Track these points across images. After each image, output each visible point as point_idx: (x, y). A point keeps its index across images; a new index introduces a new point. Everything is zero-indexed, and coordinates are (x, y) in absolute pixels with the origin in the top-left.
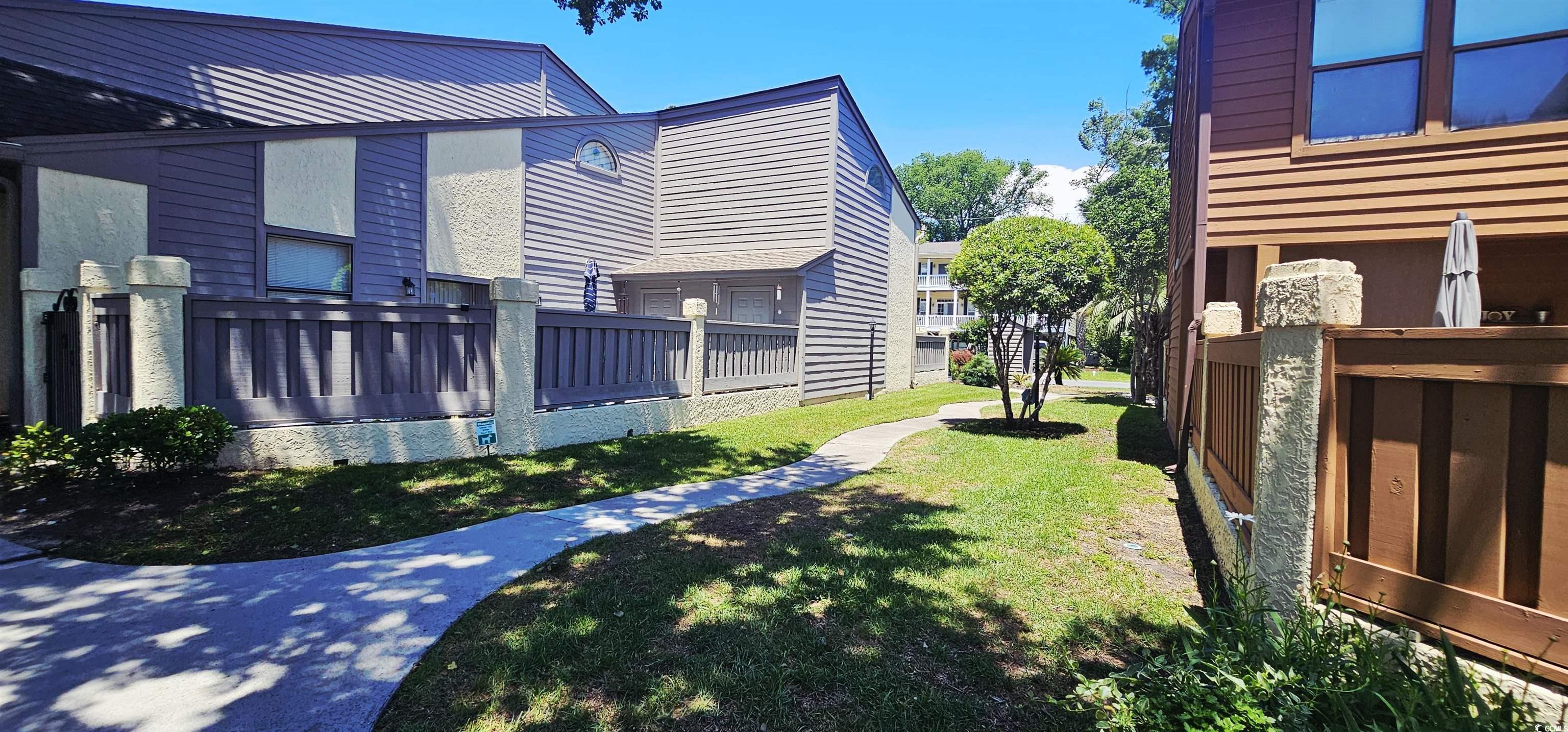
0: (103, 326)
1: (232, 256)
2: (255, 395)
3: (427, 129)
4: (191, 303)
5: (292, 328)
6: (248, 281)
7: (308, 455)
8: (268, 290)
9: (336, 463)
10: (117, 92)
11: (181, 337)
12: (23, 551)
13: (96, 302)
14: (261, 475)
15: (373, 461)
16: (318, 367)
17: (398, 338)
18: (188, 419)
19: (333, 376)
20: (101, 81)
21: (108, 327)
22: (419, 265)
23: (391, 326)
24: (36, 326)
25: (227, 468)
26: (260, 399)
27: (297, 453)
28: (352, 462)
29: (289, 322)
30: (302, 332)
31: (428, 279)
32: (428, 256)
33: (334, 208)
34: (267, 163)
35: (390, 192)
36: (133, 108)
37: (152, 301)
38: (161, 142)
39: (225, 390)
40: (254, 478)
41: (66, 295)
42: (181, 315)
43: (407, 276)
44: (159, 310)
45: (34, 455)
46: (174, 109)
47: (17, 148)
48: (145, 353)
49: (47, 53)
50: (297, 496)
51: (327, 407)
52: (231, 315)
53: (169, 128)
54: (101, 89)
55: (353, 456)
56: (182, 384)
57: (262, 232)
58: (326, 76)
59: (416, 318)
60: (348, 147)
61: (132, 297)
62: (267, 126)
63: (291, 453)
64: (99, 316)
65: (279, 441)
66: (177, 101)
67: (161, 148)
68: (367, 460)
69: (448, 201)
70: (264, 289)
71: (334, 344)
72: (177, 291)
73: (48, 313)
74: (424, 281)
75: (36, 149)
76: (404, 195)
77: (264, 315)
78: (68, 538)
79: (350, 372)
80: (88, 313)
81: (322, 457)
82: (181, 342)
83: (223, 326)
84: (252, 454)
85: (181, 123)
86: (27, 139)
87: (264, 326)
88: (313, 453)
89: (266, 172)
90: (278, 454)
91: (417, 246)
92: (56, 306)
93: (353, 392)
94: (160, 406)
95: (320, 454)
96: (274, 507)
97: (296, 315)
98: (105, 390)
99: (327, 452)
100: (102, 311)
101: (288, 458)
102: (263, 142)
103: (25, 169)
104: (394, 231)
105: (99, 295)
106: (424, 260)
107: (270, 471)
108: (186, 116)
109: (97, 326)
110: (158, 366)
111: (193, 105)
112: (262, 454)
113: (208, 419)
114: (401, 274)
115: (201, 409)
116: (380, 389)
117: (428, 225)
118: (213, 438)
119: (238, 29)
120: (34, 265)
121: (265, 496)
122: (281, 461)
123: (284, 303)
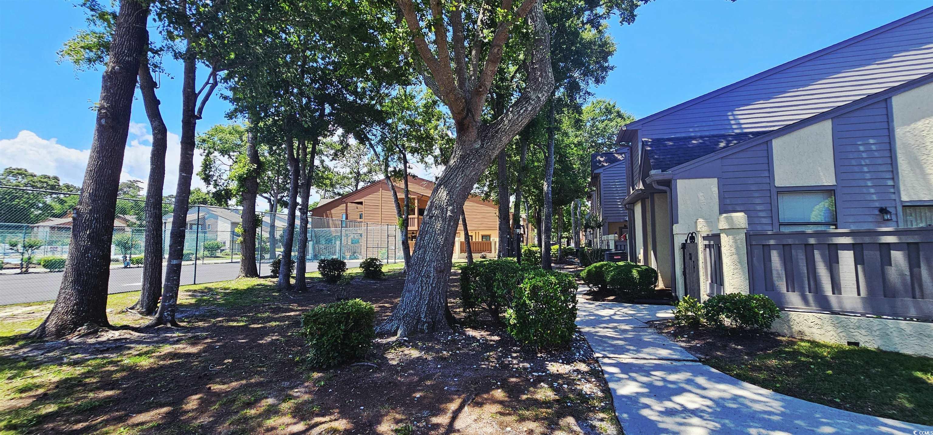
0: (708, 249)
1: (759, 208)
2: (788, 291)
3: (890, 95)
4: (749, 236)
5: (809, 249)
6: (768, 221)
7: (827, 334)
8: (780, 225)
9: (849, 343)
10: (701, 137)
11: (746, 256)
12: (692, 357)
13: (704, 238)
14: (797, 342)
15: (881, 348)
16: (829, 275)
17: (897, 256)
18: (755, 301)
19: (841, 282)
20: (693, 134)
21: (710, 250)
22: (893, 197)
23: (889, 246)
24: (679, 250)
25: (775, 333)
26: (790, 293)
27: (819, 331)
28: (862, 345)
29: (807, 245)
30: (816, 252)
31: (904, 206)
32: (902, 188)
33: (819, 169)
34: (775, 152)
35: (861, 148)
36: (708, 143)
37: (731, 237)
38: (720, 156)
39: (770, 287)
40: (794, 343)
41: (690, 235)
42: (745, 244)
43: (883, 206)
44: (735, 241)
45: (687, 310)
46: (724, 137)
47: (670, 174)
48: (729, 264)
49: (673, 131)
50: (825, 364)
51: (840, 302)
52: (772, 242)
53: (724, 147)
54: (694, 138)
55: (864, 341)
56: (748, 281)
57: (774, 191)
58: (801, 89)
59: (911, 239)
60: (827, 125)
61: (722, 235)
62: (773, 131)
63: (814, 330)
64: (705, 245)
65: (805, 321)
66: (723, 132)
67: (722, 158)
68: (876, 347)
69: (918, 142)
70: (777, 225)
71: (840, 259)
72: (742, 230)
73: (684, 243)
74: (900, 209)
75: (677, 172)
76: (874, 147)
77: (790, 241)
78: (707, 355)
79: (855, 279)
80: (701, 243)
81: (838, 337)
82: (746, 259)
83: (767, 248)
84: (789, 327)
85: (729, 142)
86: (673, 169)
87: (791, 248)
88: (832, 333)
89: (774, 157)
90: (807, 331)
91: (890, 183)
92: (686, 241)
93: (859, 294)
94: (740, 293)
95: (836, 335)
96: (812, 366)
97: (812, 241)
98: (710, 281)
99: (841, 334)
100: (707, 242)
101: (812, 333)
102: (771, 140)
103: (673, 181)
104: (868, 175)
105: (705, 235)
106: (898, 192)
107: (802, 340)
108: (730, 139)
109: (705, 249)
110: (736, 271)
111: (730, 132)
112: (796, 328)
113: (764, 303)
114: (877, 205)
115: (760, 297)
116: (882, 293)
117: (899, 165)
118: (768, 314)
119: (750, 84)
120: (677, 223)
121: (804, 357)
122: (808, 334)
123: (803, 233)
